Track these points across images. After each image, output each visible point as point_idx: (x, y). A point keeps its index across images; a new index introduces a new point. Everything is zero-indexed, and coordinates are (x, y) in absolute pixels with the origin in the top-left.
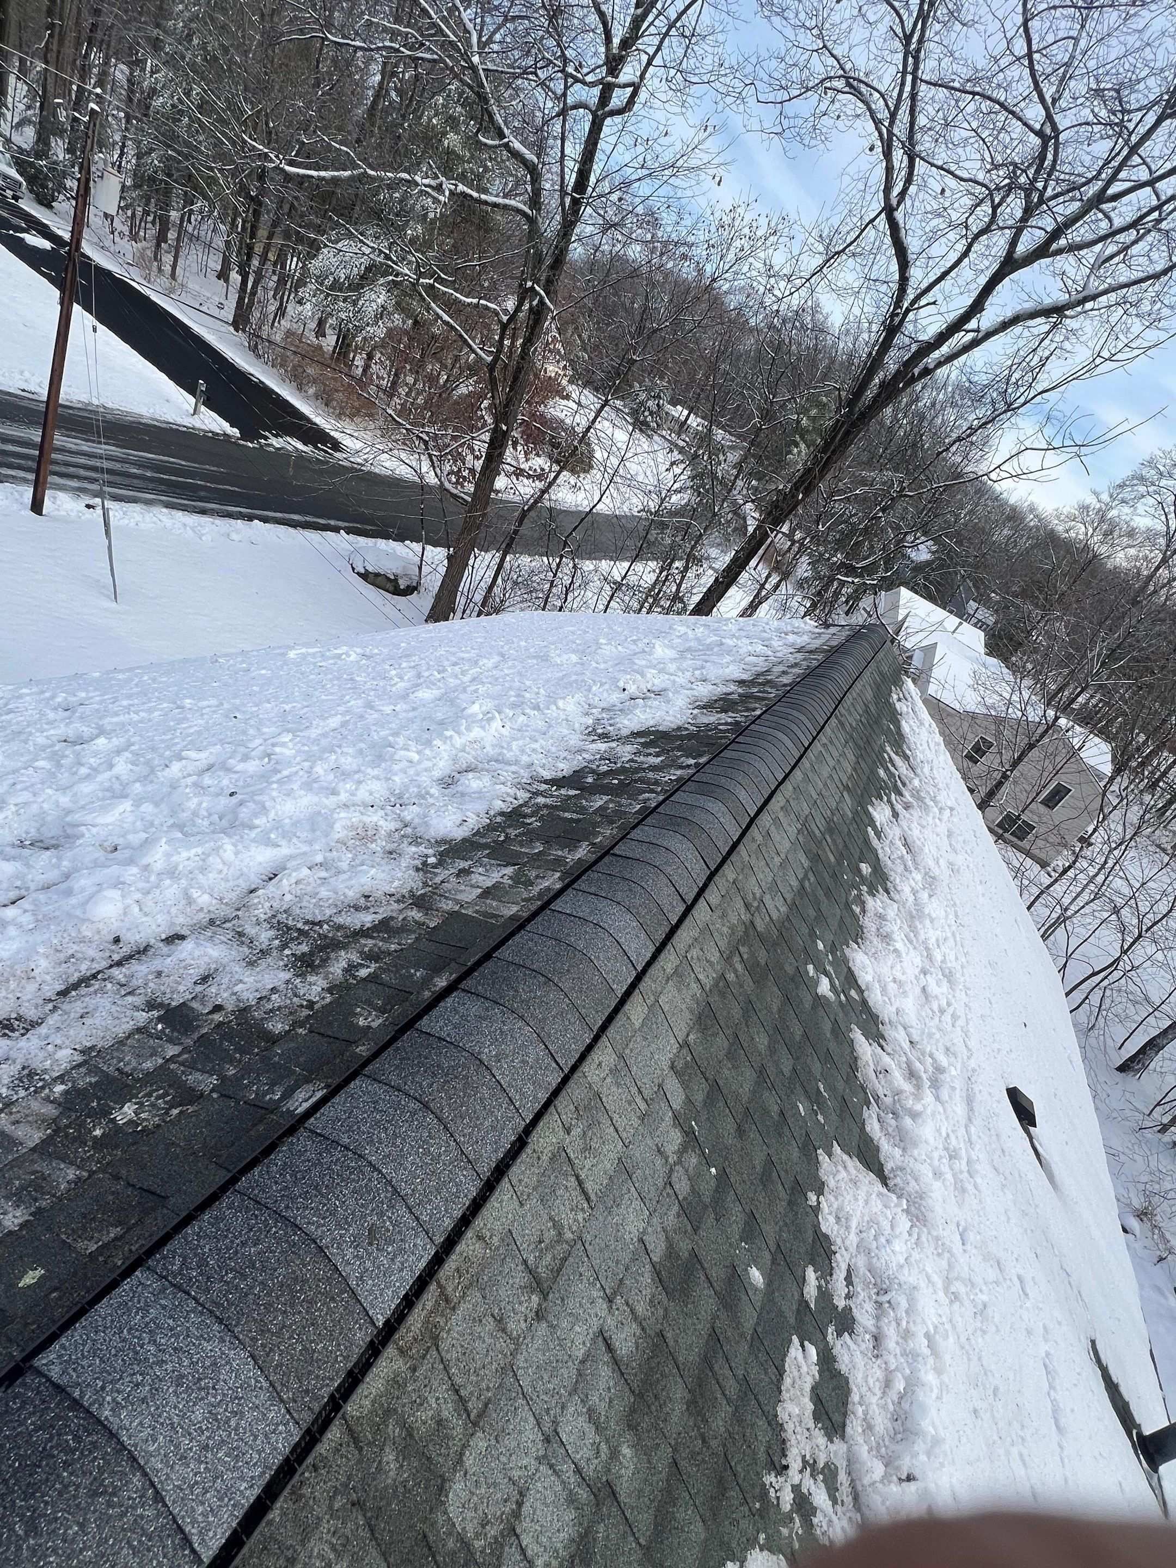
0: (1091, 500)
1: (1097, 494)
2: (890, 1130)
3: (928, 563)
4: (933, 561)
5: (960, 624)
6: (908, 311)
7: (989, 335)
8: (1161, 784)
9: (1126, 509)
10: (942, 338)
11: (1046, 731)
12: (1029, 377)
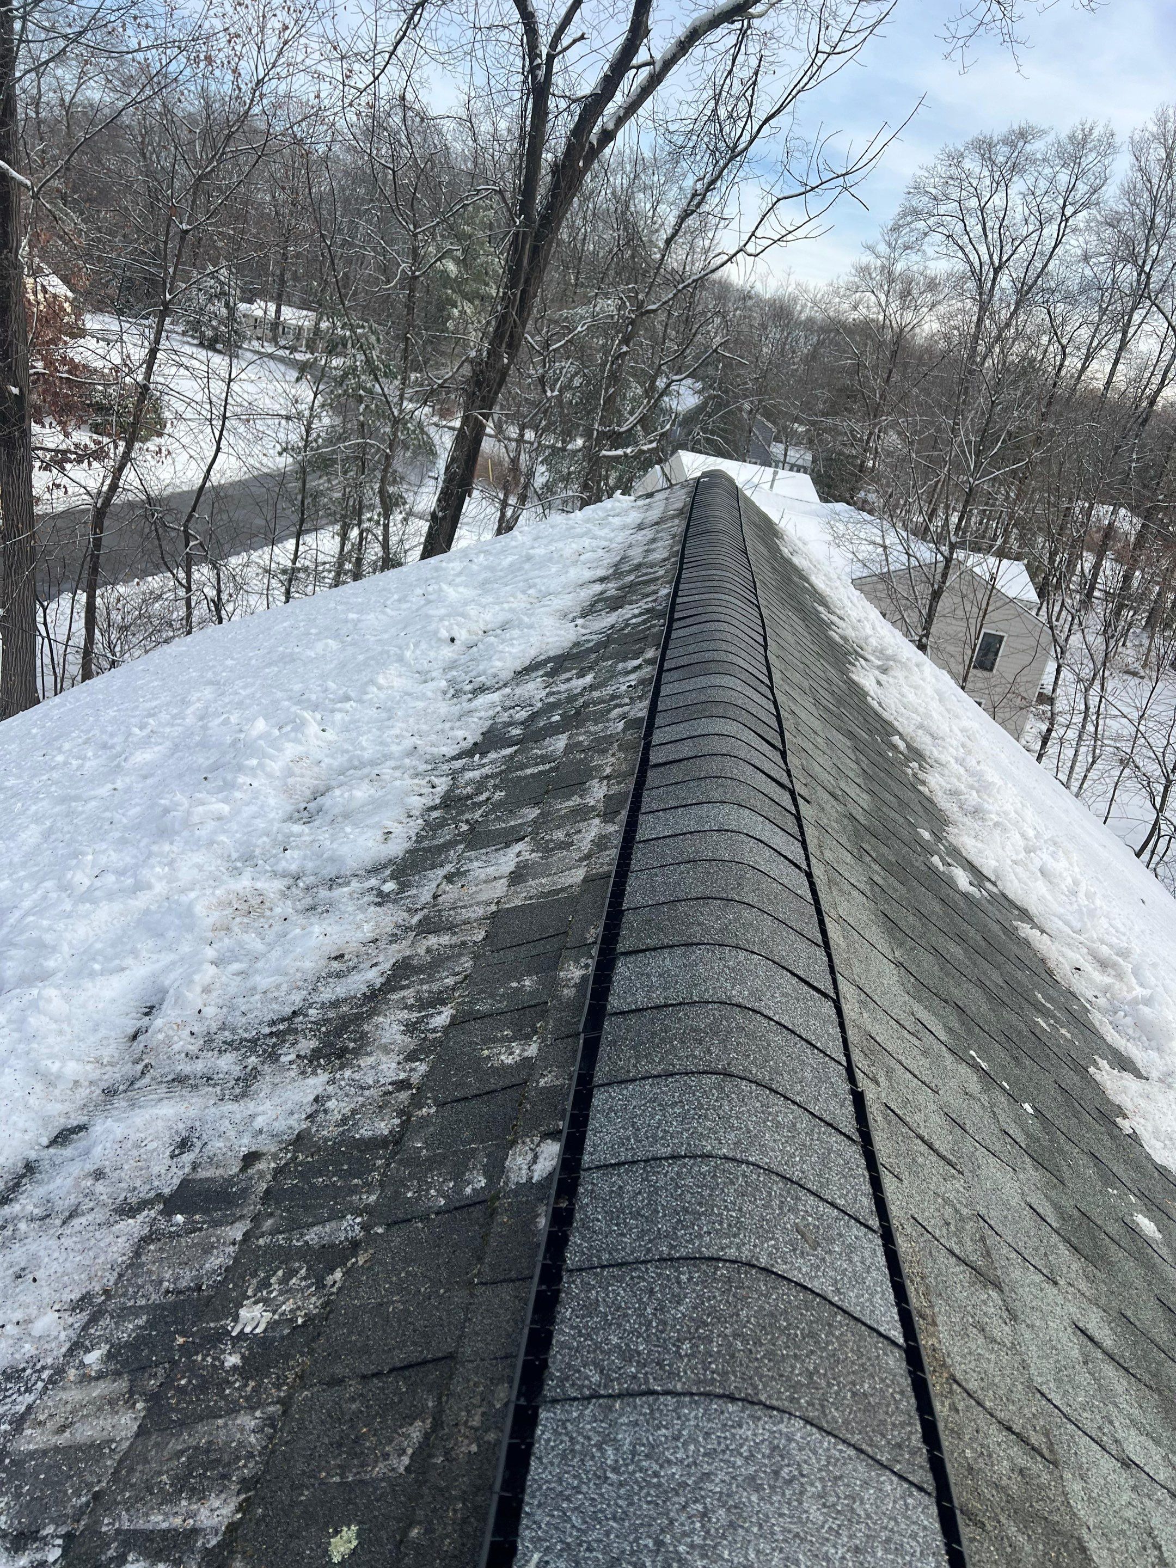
0: (867, 259)
1: (871, 248)
2: (1130, 1031)
3: (700, 409)
4: (705, 404)
5: (775, 473)
6: (551, 58)
7: (669, 64)
8: (1096, 593)
9: (914, 258)
10: (610, 83)
11: (947, 567)
12: (742, 106)
